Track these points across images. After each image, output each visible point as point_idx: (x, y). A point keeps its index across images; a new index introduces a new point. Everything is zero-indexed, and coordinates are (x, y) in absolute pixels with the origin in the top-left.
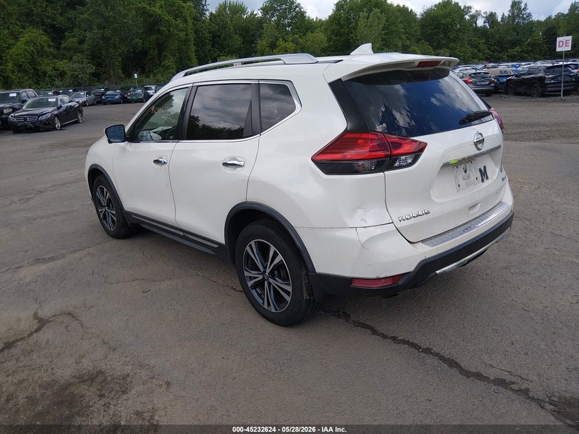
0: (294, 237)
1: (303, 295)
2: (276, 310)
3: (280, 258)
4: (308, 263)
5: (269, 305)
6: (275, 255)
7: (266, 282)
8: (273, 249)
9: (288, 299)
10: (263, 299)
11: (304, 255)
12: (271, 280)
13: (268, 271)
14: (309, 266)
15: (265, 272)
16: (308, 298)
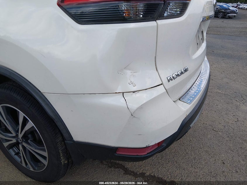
0: (43, 104)
1: (60, 161)
2: (34, 169)
3: (30, 124)
4: (64, 132)
5: (26, 164)
6: (25, 121)
7: (20, 146)
8: (22, 115)
9: (46, 163)
10: (20, 158)
11: (58, 124)
12: (24, 144)
13: (20, 136)
14: (65, 135)
15: (17, 136)
16: (66, 162)
